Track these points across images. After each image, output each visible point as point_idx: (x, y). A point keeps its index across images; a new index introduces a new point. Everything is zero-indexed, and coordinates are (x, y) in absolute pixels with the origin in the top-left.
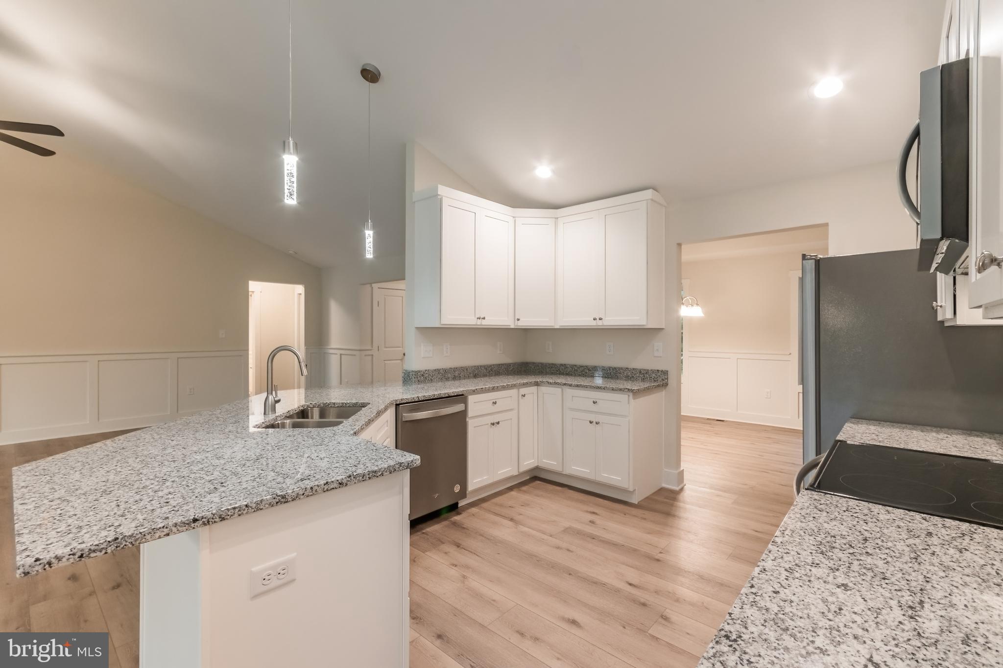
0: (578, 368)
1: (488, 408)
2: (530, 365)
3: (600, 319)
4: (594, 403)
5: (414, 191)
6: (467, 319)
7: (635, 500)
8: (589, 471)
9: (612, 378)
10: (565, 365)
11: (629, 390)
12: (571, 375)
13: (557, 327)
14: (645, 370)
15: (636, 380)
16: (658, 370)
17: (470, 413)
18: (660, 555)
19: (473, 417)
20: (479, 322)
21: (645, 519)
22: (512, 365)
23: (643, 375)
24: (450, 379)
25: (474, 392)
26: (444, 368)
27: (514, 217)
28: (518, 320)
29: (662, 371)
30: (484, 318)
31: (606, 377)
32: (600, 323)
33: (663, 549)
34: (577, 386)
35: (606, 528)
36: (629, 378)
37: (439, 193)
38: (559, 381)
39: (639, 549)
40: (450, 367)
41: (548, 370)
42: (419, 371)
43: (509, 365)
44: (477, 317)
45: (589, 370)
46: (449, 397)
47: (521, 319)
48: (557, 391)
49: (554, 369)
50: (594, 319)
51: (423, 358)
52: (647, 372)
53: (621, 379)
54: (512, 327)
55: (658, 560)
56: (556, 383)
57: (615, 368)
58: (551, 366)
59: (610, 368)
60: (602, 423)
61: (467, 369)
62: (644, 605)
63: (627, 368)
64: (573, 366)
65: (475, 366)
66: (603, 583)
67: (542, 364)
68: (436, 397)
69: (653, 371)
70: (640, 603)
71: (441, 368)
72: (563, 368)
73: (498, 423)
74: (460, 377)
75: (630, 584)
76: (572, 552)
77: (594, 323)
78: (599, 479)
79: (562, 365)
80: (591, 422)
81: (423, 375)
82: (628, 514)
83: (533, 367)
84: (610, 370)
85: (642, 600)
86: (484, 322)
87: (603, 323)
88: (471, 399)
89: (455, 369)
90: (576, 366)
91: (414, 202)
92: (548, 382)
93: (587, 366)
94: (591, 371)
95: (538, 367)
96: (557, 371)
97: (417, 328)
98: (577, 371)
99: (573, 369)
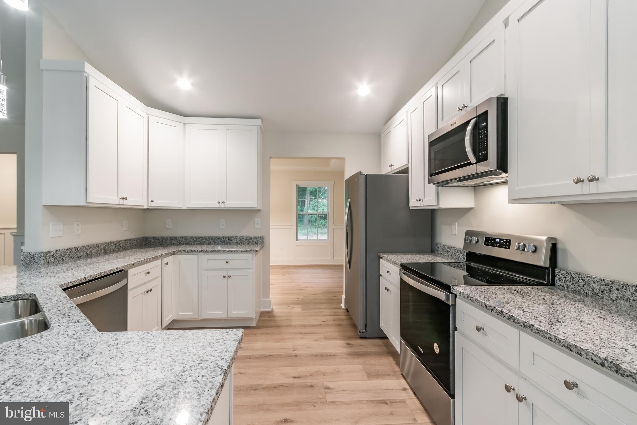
0: (197, 239)
1: (143, 278)
2: (150, 239)
3: (223, 203)
4: (227, 262)
5: (42, 58)
6: (112, 199)
7: (254, 324)
8: (222, 313)
9: (225, 244)
10: (185, 237)
11: (253, 250)
12: (191, 244)
13: (184, 207)
14: (249, 237)
15: (243, 244)
16: (258, 237)
17: (130, 287)
18: (294, 352)
19: (132, 289)
20: (122, 202)
21: (269, 334)
22: (136, 240)
23: (249, 241)
24: (82, 257)
25: (133, 265)
26: (76, 246)
27: (148, 114)
28: (152, 201)
29: (261, 237)
30: (126, 199)
31: (220, 244)
32: (223, 205)
33: (293, 348)
34: (213, 251)
35: (252, 348)
36: (237, 243)
37: (85, 70)
38: (193, 249)
39: (282, 353)
40: (82, 245)
41: (168, 242)
42: (49, 252)
43: (133, 240)
44: (121, 196)
45: (206, 240)
46: (114, 273)
47: (155, 201)
48: (193, 257)
49: (174, 241)
50: (218, 203)
51: (51, 238)
52: (251, 238)
53: (232, 244)
54: (146, 207)
55: (296, 356)
56: (192, 251)
57: (228, 237)
58: (172, 238)
59: (223, 237)
60: (233, 276)
61: (98, 246)
62: (312, 386)
63: (237, 237)
64: (192, 238)
65: (106, 243)
66: (280, 385)
67: (162, 238)
68: (102, 275)
69: (255, 238)
70: (309, 386)
71: (73, 246)
72: (183, 239)
73: (151, 290)
74: (92, 254)
75: (295, 378)
76: (244, 373)
77: (218, 205)
78: (230, 316)
79: (182, 237)
80: (224, 277)
81: (53, 256)
82: (257, 334)
83: (153, 241)
84: (224, 239)
85: (309, 384)
86: (125, 202)
87: (225, 206)
88: (131, 272)
89: (87, 247)
90: (195, 237)
91: (42, 70)
92: (185, 251)
93: (205, 237)
94: (208, 240)
95: (158, 241)
96: (178, 242)
97: (43, 205)
98: (196, 241)
99: (193, 240)
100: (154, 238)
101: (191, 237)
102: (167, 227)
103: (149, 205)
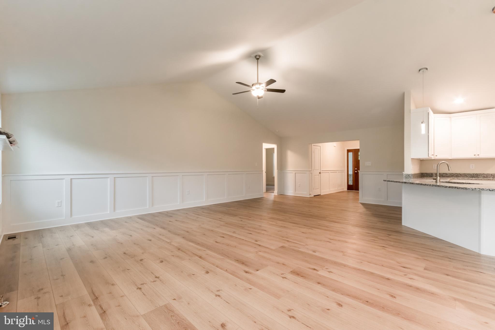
3: (478, 155)
13: (450, 158)
27: (434, 117)
32: (477, 157)
50: (474, 155)
77: (474, 157)
84: (474, 175)
93: (459, 174)
94: (462, 175)
95: (429, 175)
96: (441, 176)
97: (412, 159)
98: (453, 175)
99: (451, 175)
100: (426, 173)
101: (450, 173)
102: (434, 168)
103: (435, 157)
